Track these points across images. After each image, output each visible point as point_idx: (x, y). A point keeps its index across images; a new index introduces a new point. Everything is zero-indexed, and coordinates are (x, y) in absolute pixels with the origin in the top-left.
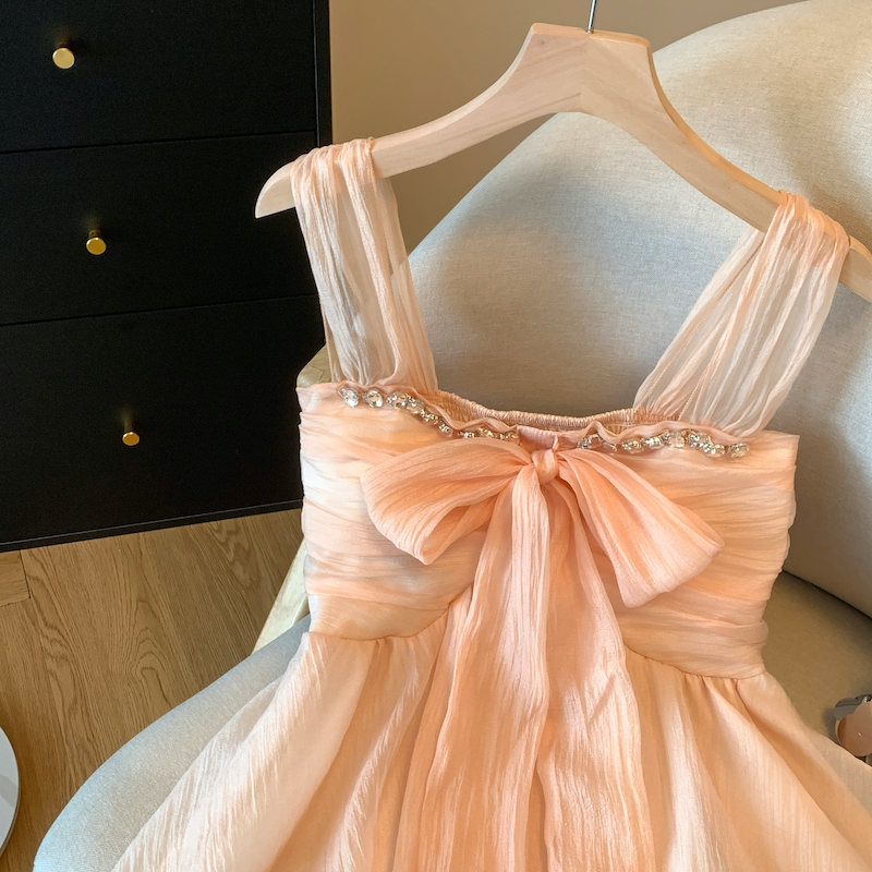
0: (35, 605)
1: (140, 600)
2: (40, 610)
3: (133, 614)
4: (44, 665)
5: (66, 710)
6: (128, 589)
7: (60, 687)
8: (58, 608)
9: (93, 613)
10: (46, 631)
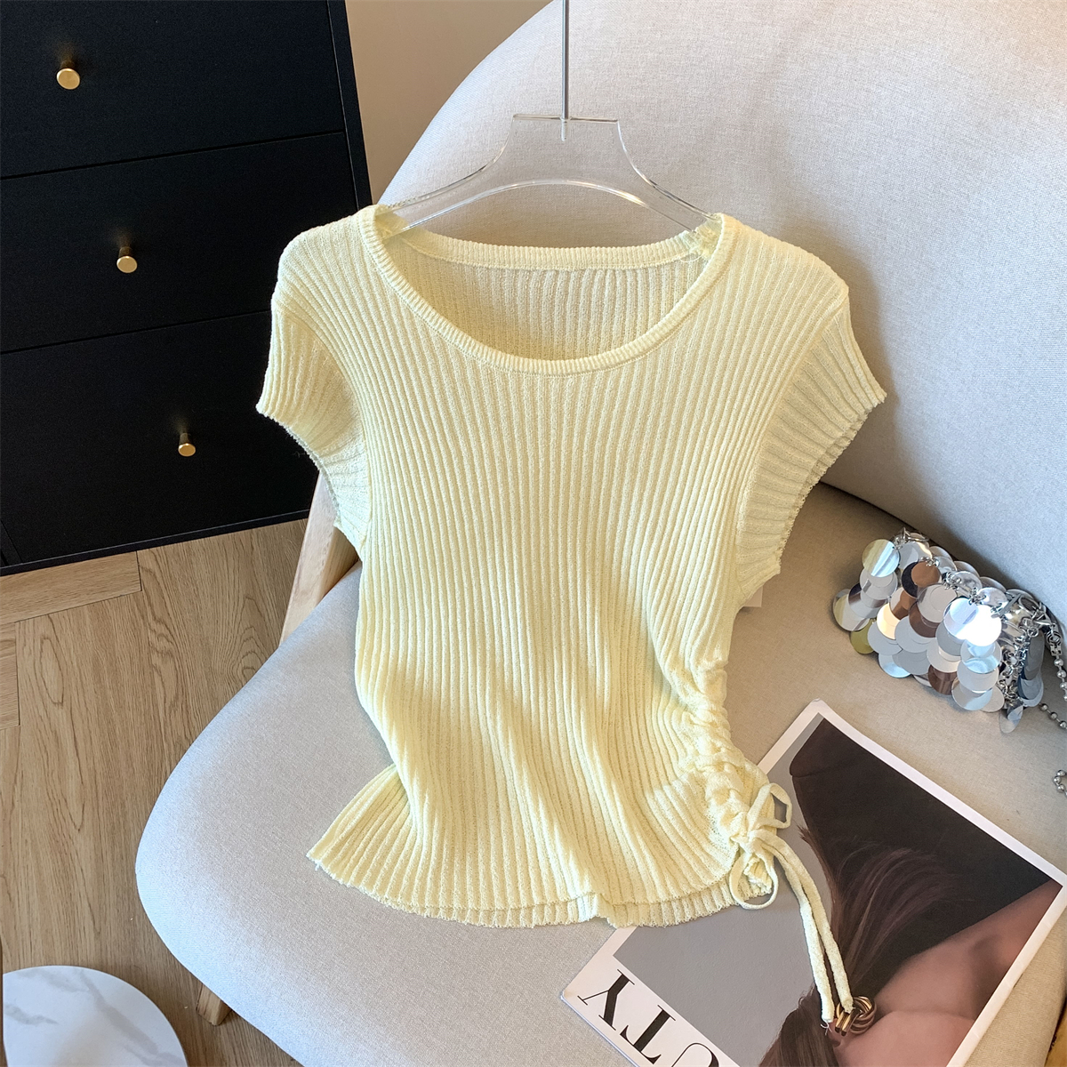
0: (145, 598)
1: (247, 597)
2: (150, 604)
3: (239, 612)
4: (150, 659)
5: (167, 707)
6: (237, 586)
7: (163, 683)
8: (168, 603)
9: (201, 609)
10: (154, 626)
